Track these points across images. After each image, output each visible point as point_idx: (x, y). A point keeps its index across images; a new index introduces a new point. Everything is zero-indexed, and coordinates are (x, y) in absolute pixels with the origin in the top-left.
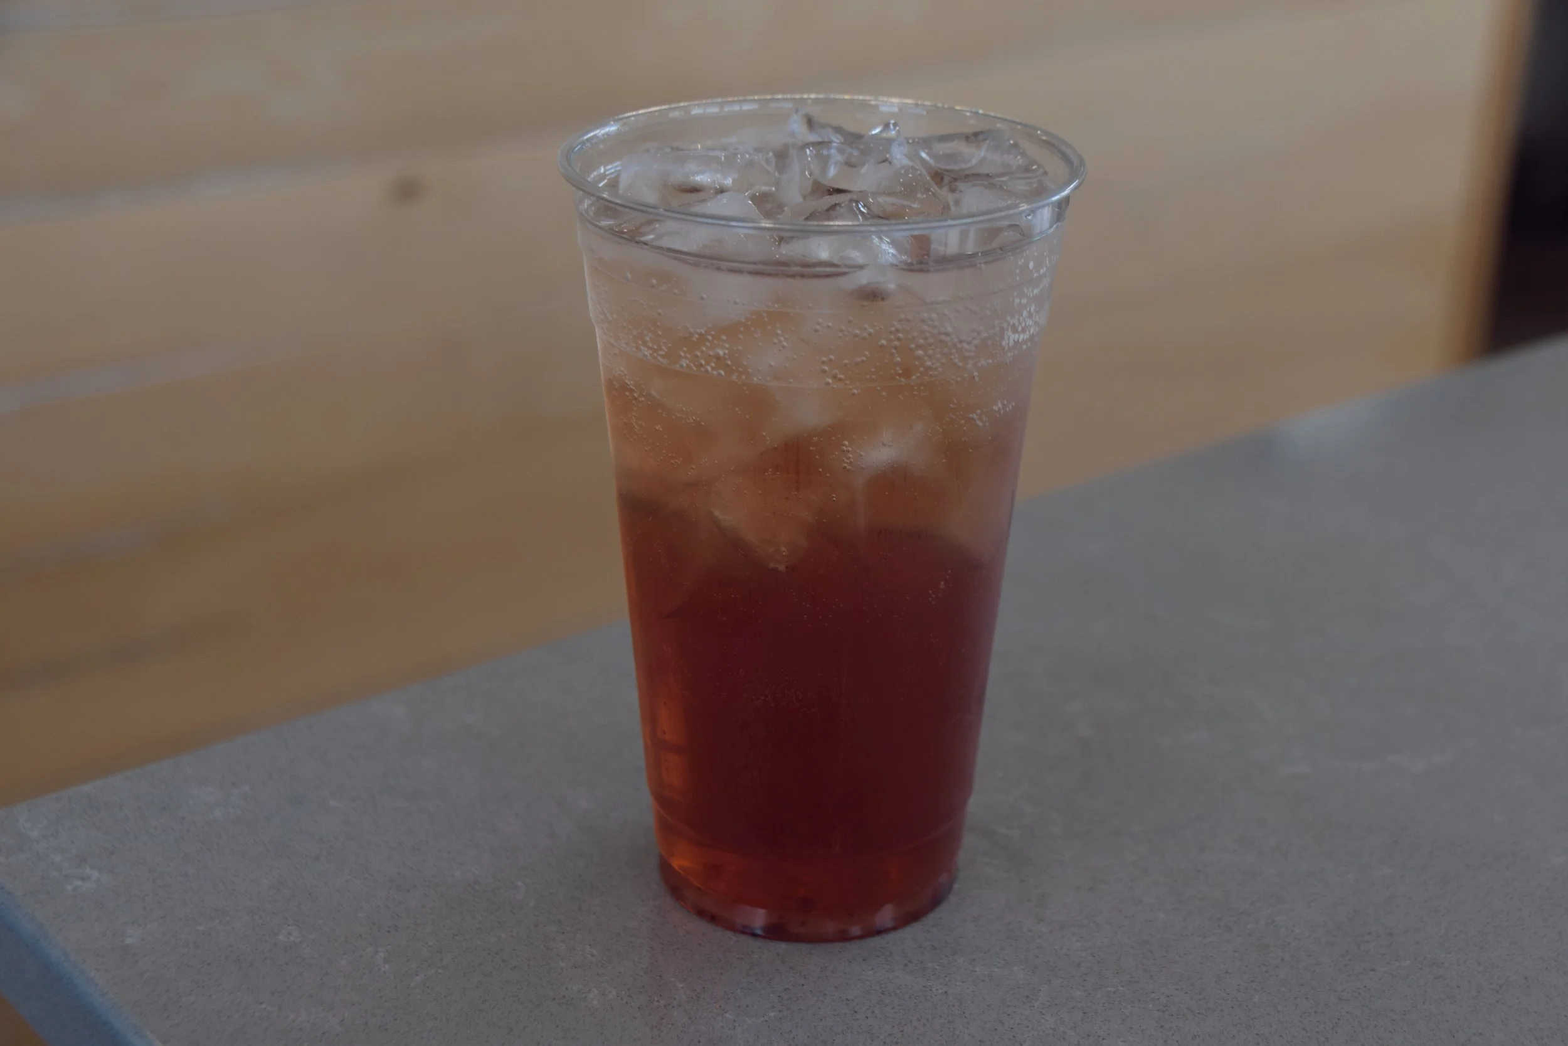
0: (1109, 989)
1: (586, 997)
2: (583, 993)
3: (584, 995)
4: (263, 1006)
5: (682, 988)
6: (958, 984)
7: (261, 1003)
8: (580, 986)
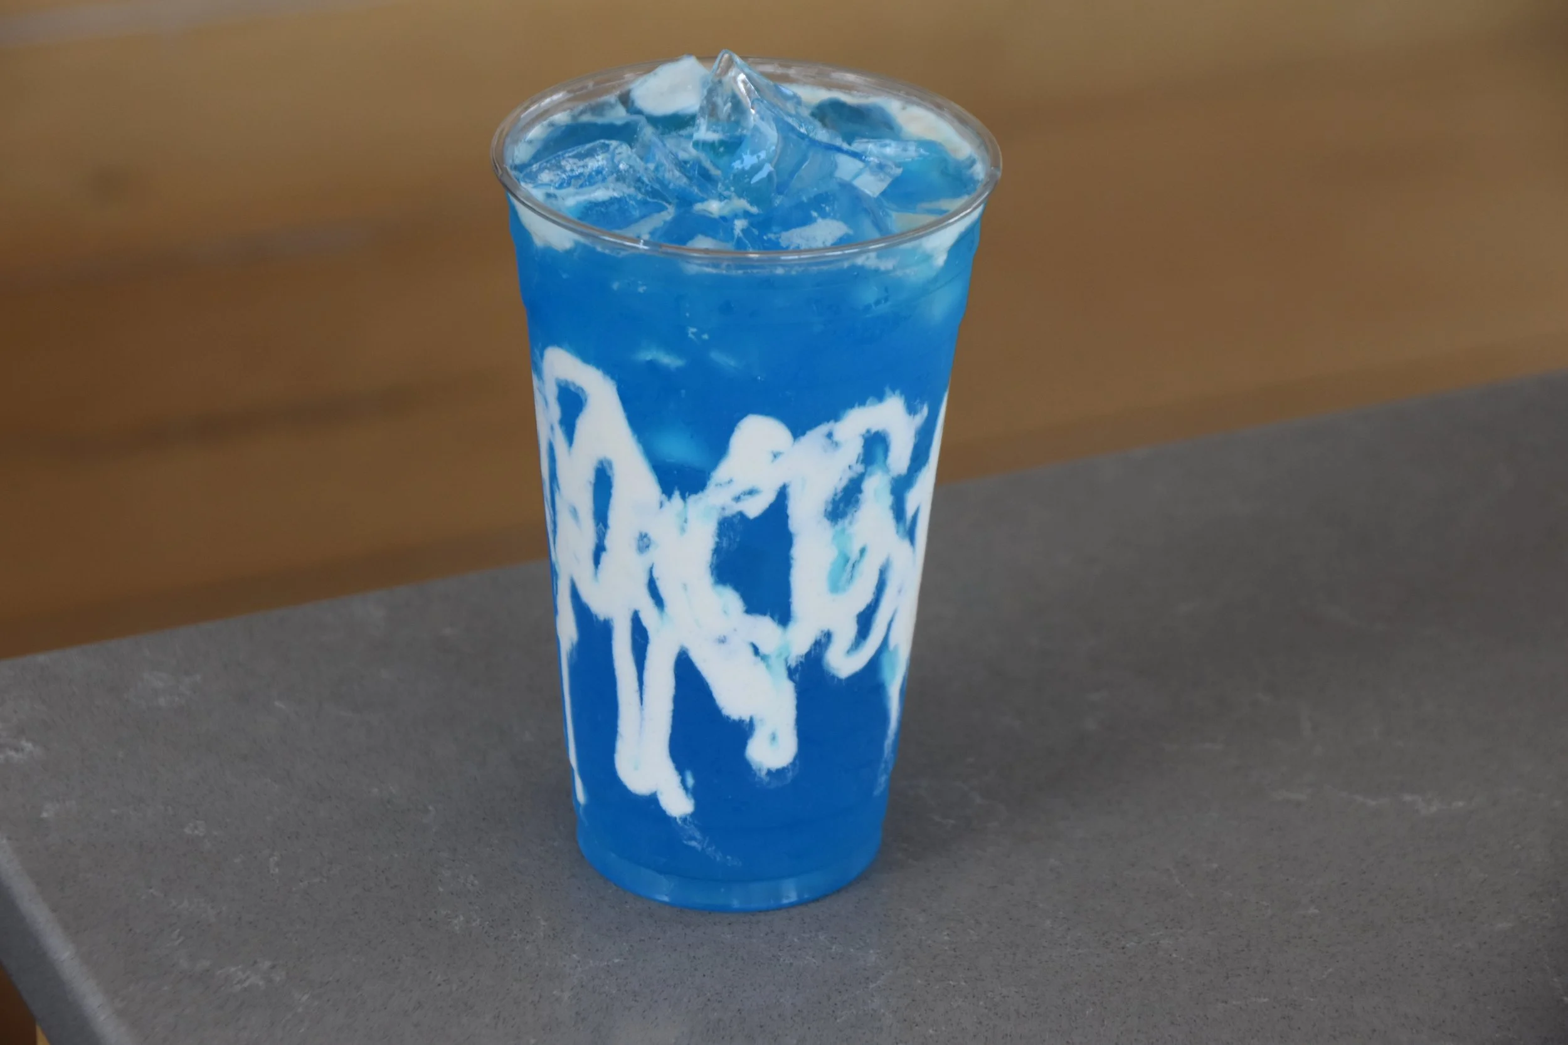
0: (951, 982)
1: (451, 922)
2: (449, 918)
3: (449, 920)
4: (151, 891)
5: (544, 926)
6: (807, 958)
7: (151, 888)
8: (449, 912)
